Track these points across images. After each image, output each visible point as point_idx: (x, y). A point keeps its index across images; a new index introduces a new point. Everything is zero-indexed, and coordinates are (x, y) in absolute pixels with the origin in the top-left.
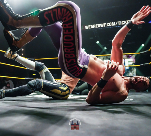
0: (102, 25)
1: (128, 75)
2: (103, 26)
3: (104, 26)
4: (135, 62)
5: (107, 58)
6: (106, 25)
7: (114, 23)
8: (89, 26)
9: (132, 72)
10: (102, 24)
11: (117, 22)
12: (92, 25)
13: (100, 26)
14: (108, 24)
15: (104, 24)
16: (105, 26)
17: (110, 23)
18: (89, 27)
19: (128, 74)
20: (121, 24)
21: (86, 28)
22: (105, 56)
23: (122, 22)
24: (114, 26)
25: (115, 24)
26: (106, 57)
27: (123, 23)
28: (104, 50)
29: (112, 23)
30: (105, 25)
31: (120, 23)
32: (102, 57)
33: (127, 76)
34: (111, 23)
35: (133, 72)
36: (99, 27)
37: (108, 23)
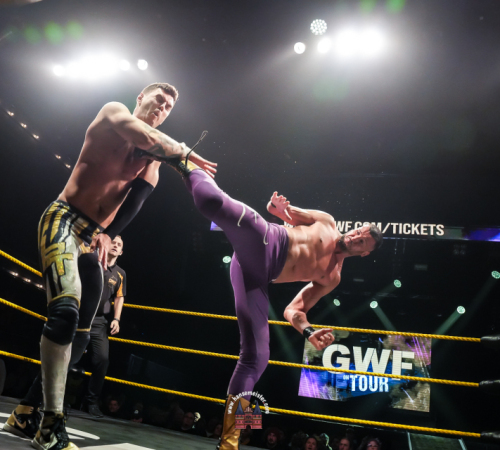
1: (403, 405)
4: (429, 363)
7: (379, 225)
9: (416, 396)
10: (339, 223)
11: (388, 225)
15: (347, 223)
19: (401, 401)
20: (400, 232)
23: (405, 225)
25: (383, 229)
27: (408, 229)
30: (347, 226)
31: (398, 227)
33: (399, 407)
35: (419, 395)
37: (360, 223)
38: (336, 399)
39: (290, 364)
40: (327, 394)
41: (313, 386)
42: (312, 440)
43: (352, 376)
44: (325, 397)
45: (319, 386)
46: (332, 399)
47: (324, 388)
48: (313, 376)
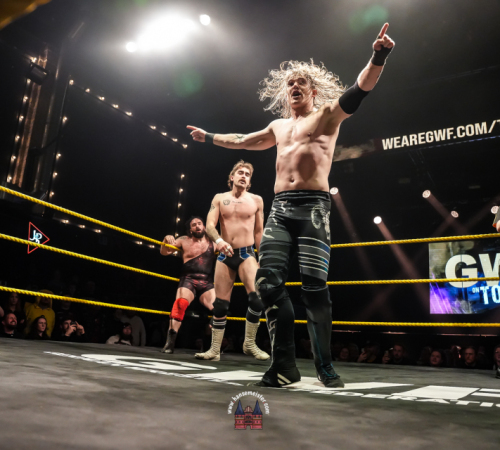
0: (441, 135)
2: (443, 139)
3: (449, 138)
5: (461, 247)
6: (455, 133)
8: (395, 139)
10: (440, 131)
11: (494, 122)
12: (405, 137)
13: (432, 138)
14: (462, 131)
15: (448, 130)
16: (451, 136)
17: (467, 127)
18: (396, 142)
21: (385, 148)
22: (453, 241)
24: (484, 135)
25: (488, 128)
26: (457, 243)
28: (449, 221)
29: (477, 125)
30: (449, 134)
32: (444, 245)
34: (472, 126)
36: (428, 141)
37: (463, 128)
38: (471, 312)
39: (416, 281)
40: (460, 308)
41: (444, 302)
42: (436, 353)
43: (482, 288)
44: (458, 312)
45: (450, 302)
46: (465, 312)
47: (456, 303)
48: (442, 291)
